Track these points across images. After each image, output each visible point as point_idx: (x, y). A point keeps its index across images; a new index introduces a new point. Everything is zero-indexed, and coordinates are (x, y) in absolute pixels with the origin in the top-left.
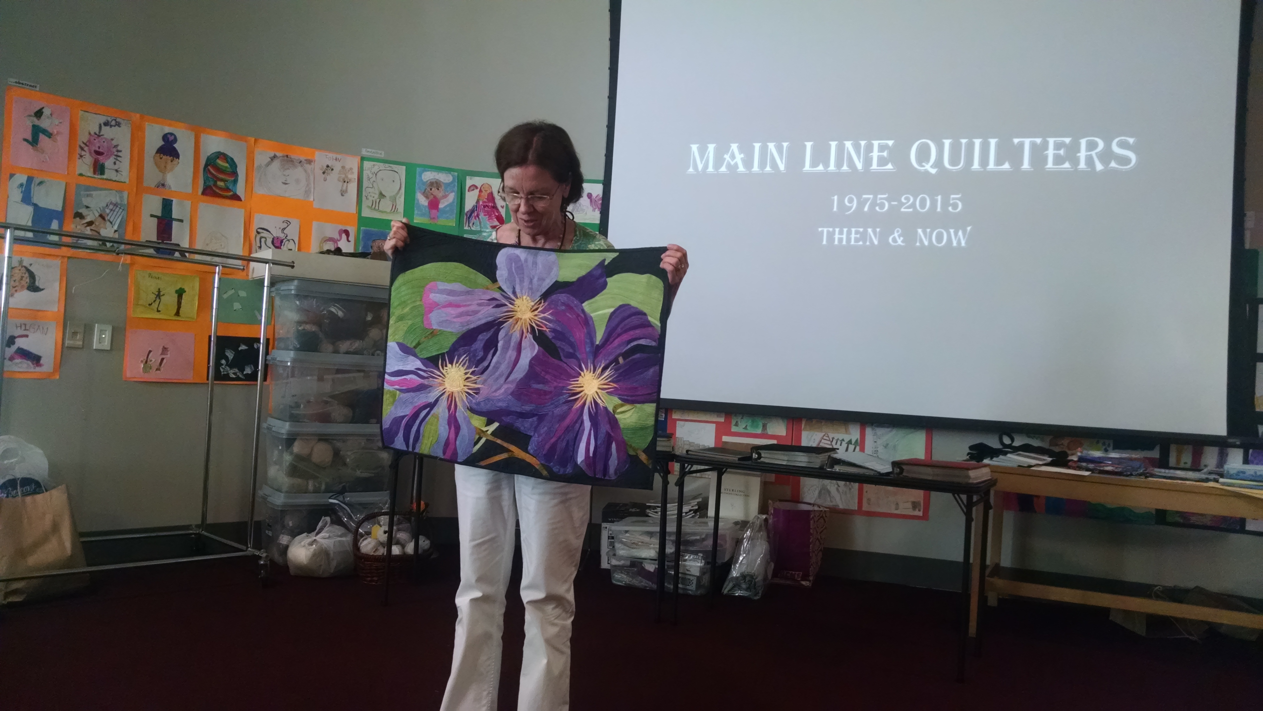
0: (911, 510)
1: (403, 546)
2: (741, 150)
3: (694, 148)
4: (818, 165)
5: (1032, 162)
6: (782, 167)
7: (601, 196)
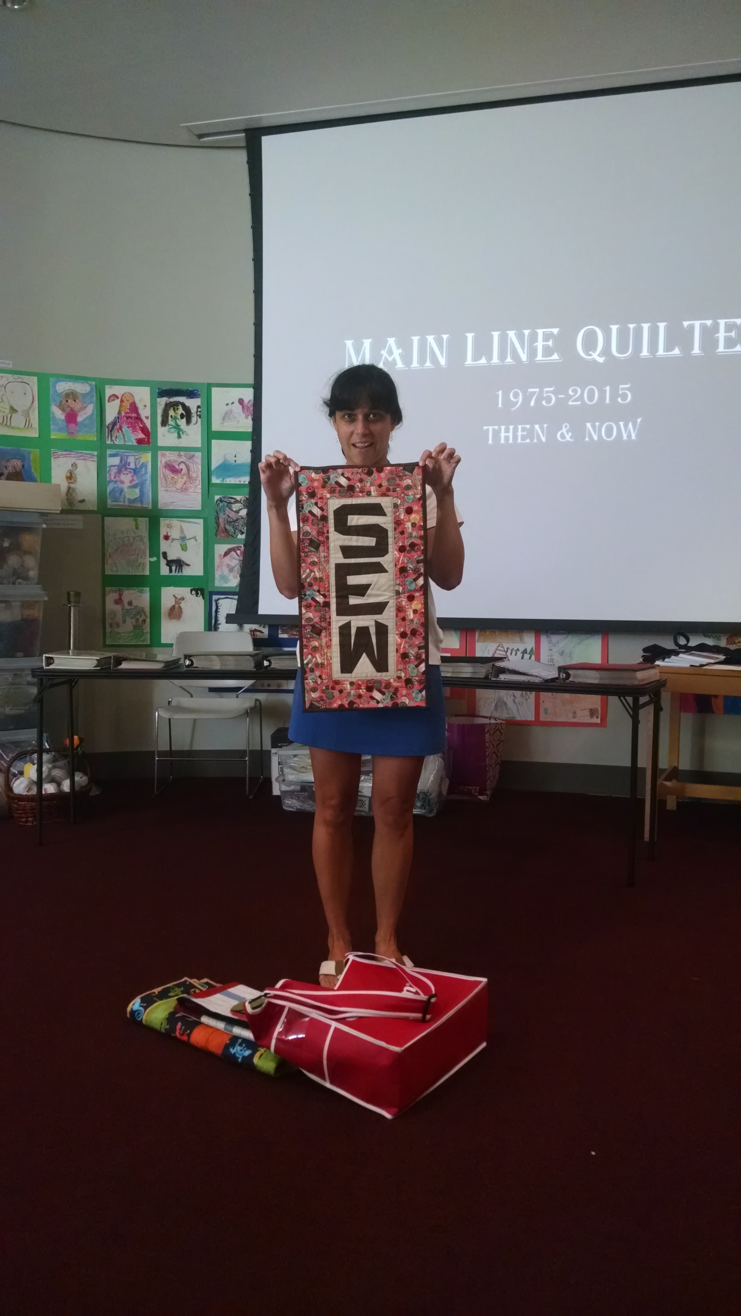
0: (589, 717)
1: (59, 784)
2: (399, 345)
3: (349, 343)
4: (480, 359)
5: (703, 347)
6: (443, 361)
7: (252, 402)
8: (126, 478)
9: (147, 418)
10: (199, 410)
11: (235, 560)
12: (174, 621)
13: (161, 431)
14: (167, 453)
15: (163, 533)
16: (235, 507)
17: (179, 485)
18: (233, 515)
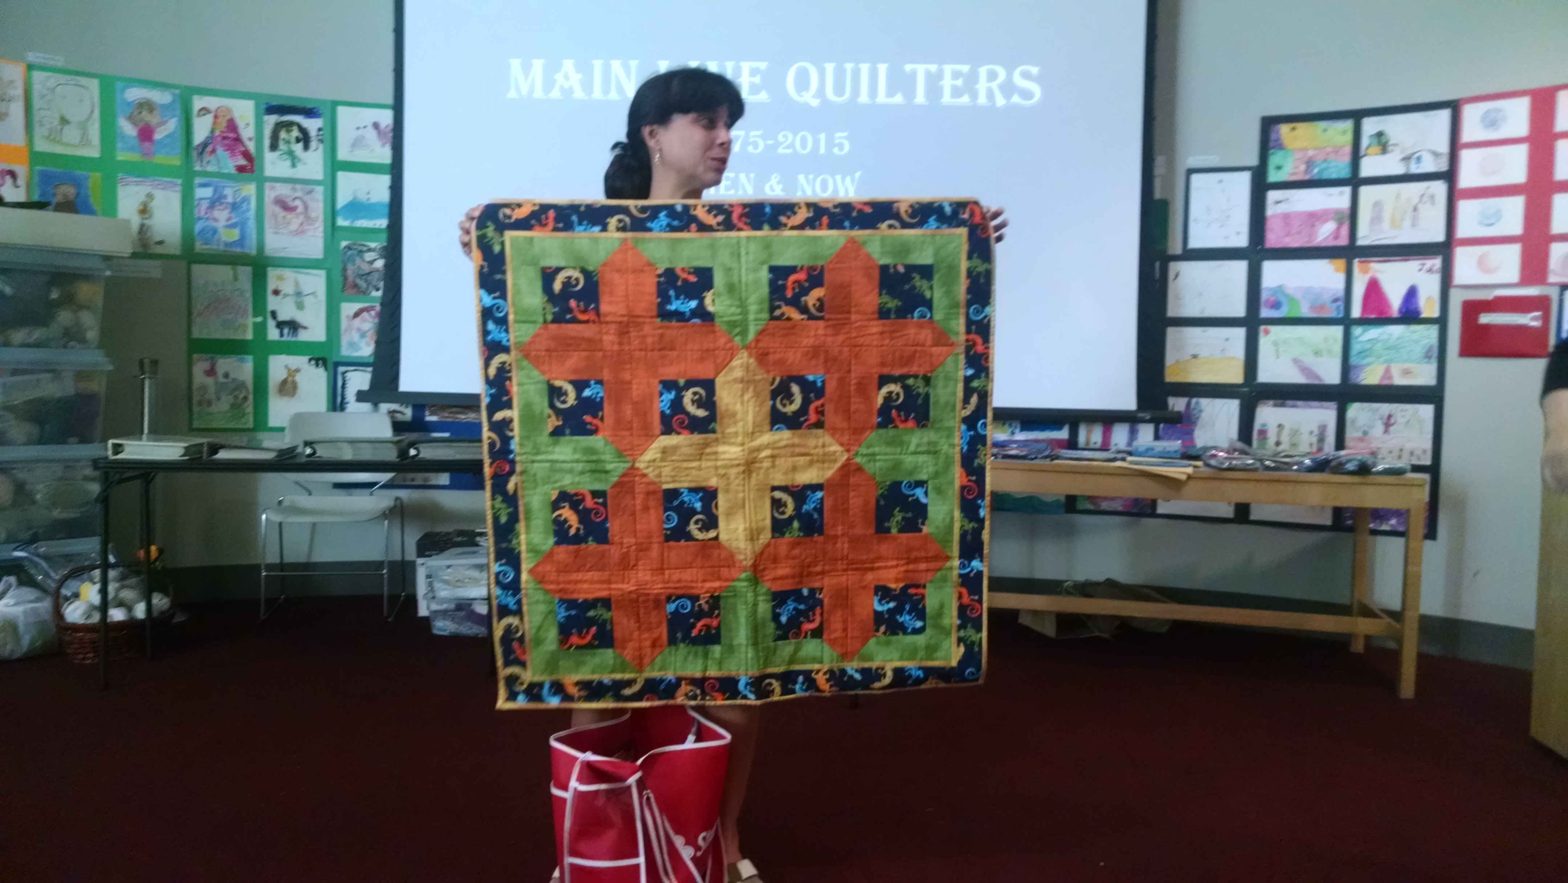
1: (130, 609)
2: (577, 69)
3: (515, 63)
5: (927, 95)
7: (391, 127)
8: (222, 216)
9: (250, 139)
10: (321, 133)
11: (368, 323)
12: (286, 399)
13: (269, 157)
14: (278, 185)
15: (271, 286)
16: (369, 256)
17: (294, 226)
18: (366, 268)
